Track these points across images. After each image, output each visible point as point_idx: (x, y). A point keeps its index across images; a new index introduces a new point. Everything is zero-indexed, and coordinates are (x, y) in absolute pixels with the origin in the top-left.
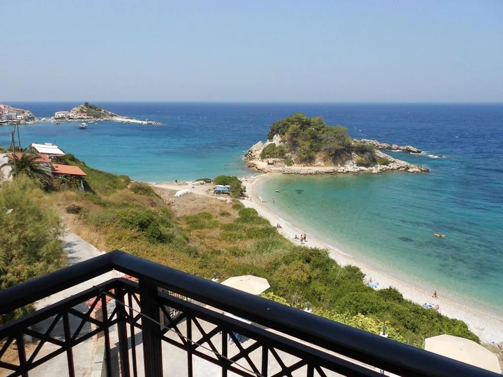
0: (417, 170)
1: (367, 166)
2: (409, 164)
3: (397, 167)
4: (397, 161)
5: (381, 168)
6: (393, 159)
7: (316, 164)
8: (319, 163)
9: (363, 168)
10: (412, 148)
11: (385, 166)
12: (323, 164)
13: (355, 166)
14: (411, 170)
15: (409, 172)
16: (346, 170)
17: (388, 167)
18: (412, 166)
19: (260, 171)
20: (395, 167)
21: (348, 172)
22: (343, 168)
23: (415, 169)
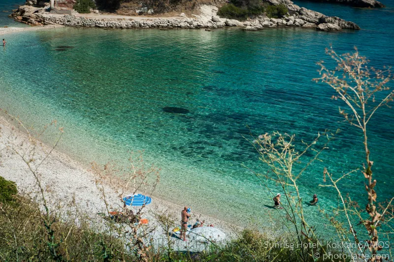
0: (335, 26)
1: (242, 17)
2: (324, 16)
3: (301, 22)
4: (305, 10)
6: (297, 7)
9: (232, 22)
11: (280, 21)
13: (217, 18)
14: (322, 26)
15: (319, 29)
16: (195, 24)
17: (285, 22)
18: (330, 19)
20: (299, 22)
21: (198, 27)
22: (189, 20)
23: (330, 25)
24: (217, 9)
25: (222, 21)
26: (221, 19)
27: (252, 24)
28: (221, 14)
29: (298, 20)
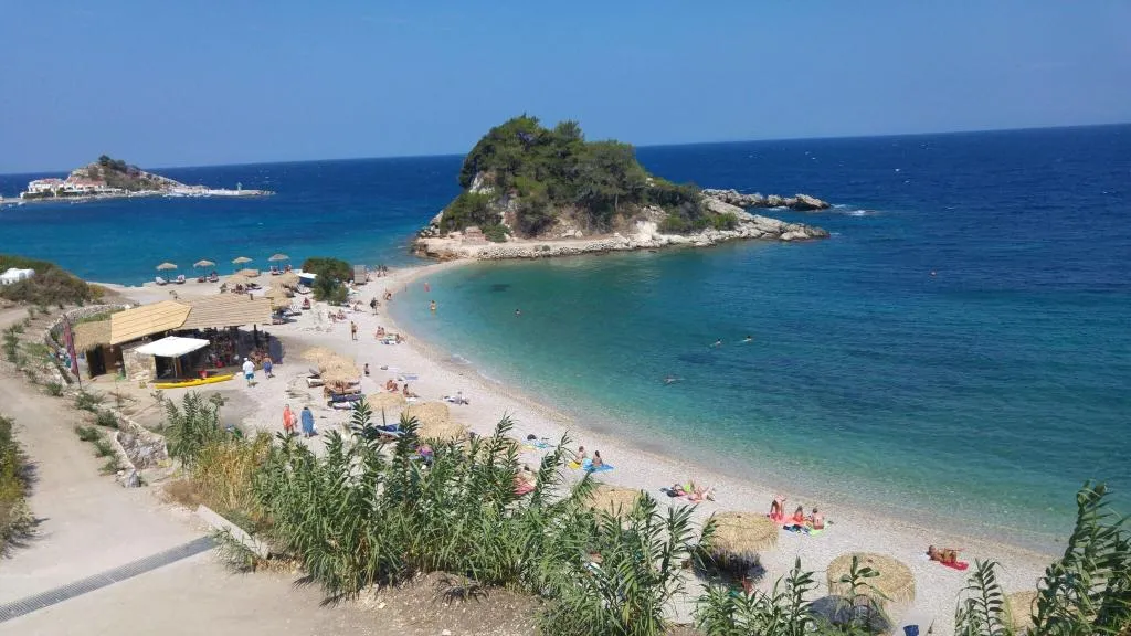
0: (801, 234)
1: (686, 231)
2: (785, 224)
3: (758, 232)
4: (759, 218)
5: (719, 237)
6: (748, 216)
7: (564, 235)
8: (571, 232)
9: (676, 238)
10: (809, 200)
11: (731, 232)
12: (579, 234)
13: (656, 235)
14: (786, 236)
15: (783, 240)
16: (633, 244)
17: (737, 234)
18: (793, 226)
19: (432, 256)
20: (754, 232)
21: (638, 248)
22: (626, 241)
23: (796, 234)
24: (654, 225)
25: (665, 238)
26: (662, 236)
27: (701, 239)
28: (662, 230)
29: (752, 231)
